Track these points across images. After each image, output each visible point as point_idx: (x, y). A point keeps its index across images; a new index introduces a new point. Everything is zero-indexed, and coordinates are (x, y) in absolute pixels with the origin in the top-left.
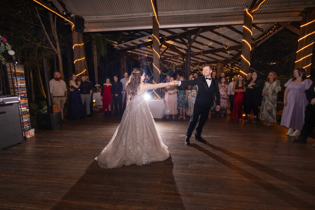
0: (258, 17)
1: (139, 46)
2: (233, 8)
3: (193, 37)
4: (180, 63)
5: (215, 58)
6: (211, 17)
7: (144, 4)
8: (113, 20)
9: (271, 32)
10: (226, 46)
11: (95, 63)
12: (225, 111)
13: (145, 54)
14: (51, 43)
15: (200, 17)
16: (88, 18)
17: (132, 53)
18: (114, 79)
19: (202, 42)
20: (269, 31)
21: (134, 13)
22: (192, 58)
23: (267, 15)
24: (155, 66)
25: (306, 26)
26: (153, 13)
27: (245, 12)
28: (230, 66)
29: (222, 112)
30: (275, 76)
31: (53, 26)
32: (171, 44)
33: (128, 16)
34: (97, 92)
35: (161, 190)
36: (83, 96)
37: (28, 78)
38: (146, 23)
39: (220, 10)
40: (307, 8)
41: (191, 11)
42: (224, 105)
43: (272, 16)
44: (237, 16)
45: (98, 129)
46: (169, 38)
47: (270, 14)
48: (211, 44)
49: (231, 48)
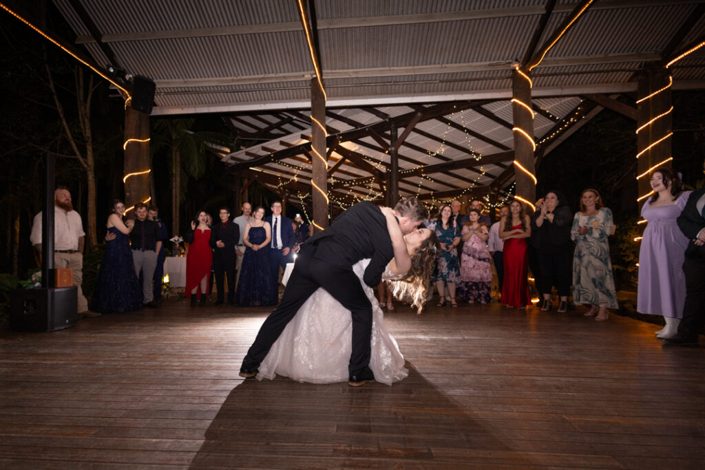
0: (542, 83)
1: (279, 156)
2: (488, 63)
3: (401, 131)
4: (372, 196)
5: (454, 184)
6: (441, 81)
7: (291, 54)
8: (220, 86)
9: (574, 120)
10: (477, 155)
11: (174, 193)
12: (486, 290)
13: (293, 174)
14: (74, 145)
15: (416, 81)
16: (165, 83)
17: (262, 172)
18: (221, 215)
19: (422, 147)
20: (567, 118)
21: (269, 73)
22: (401, 185)
23: (562, 79)
24: (316, 187)
25: (648, 99)
26: (313, 72)
27: (514, 70)
28: (488, 200)
29: (481, 292)
30: (598, 198)
31: (83, 108)
32: (353, 150)
33: (255, 79)
34: (174, 256)
35: (340, 446)
36: (138, 256)
37: (9, 232)
38: (295, 94)
39: (459, 67)
40: (646, 63)
41: (395, 68)
42: (485, 275)
43: (573, 81)
44: (497, 81)
45: (171, 328)
46: (347, 137)
47: (567, 76)
48: (442, 149)
49: (487, 160)
